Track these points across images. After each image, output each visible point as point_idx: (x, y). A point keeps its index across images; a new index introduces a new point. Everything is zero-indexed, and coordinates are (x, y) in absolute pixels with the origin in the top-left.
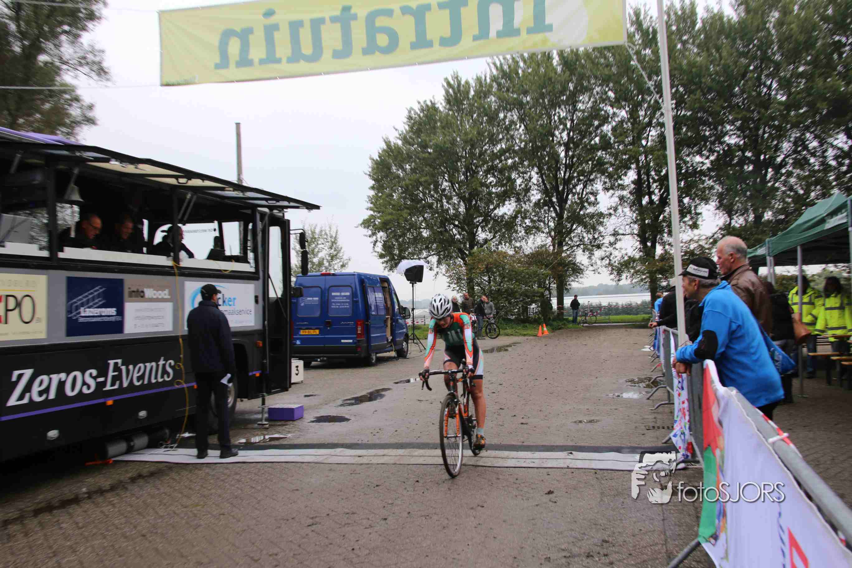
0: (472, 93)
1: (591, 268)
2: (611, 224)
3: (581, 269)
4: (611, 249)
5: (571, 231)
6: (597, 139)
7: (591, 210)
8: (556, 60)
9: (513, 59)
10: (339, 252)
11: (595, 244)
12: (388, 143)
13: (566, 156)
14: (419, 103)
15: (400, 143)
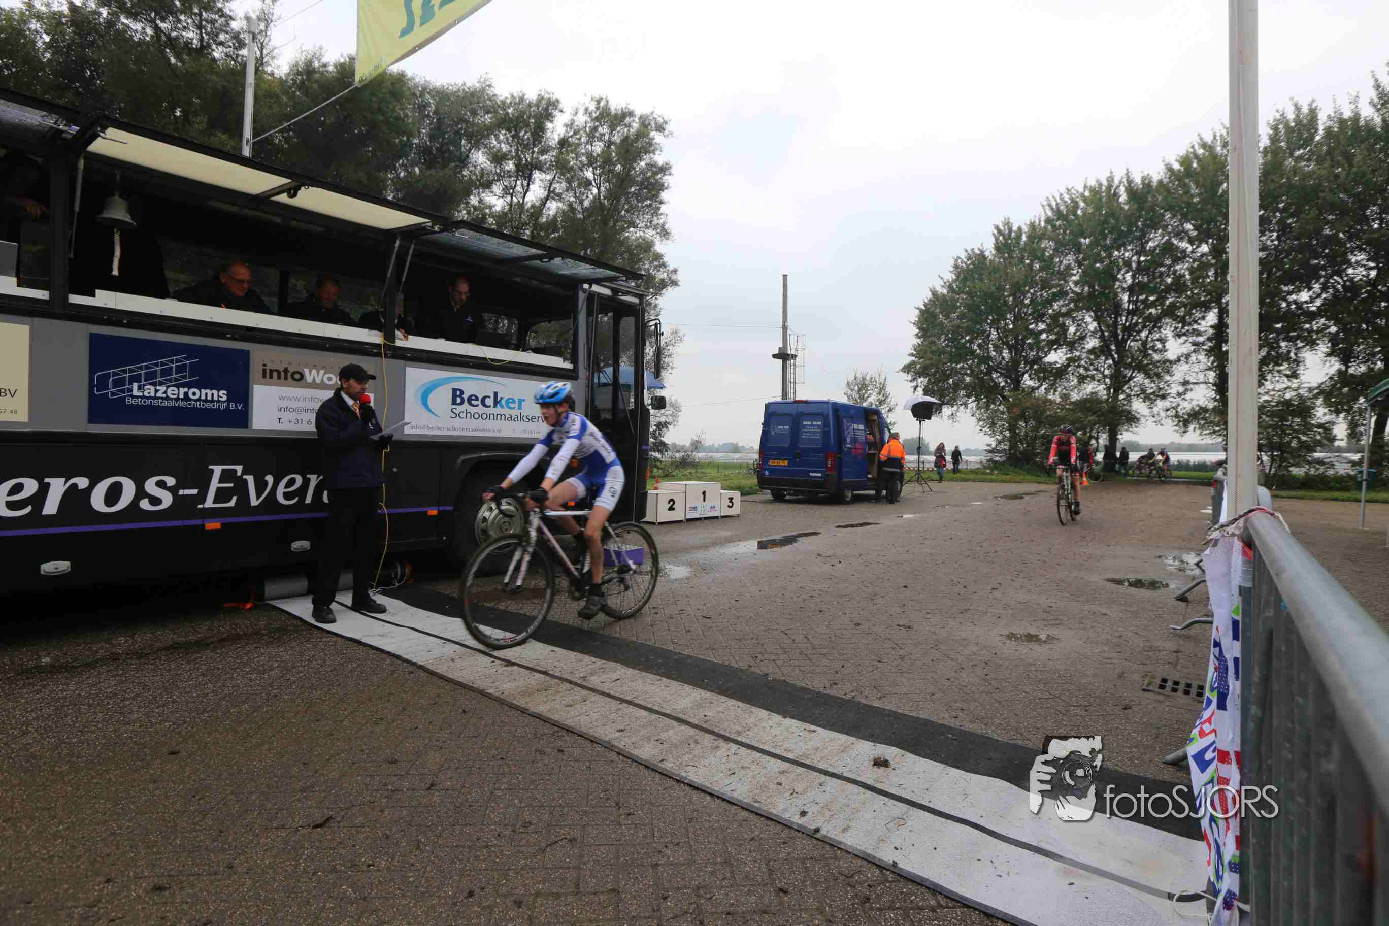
0: (1024, 238)
1: (1153, 419)
2: (1180, 372)
3: (1138, 420)
4: (1178, 400)
5: (1131, 378)
6: (1169, 280)
7: (1157, 357)
8: (1123, 198)
9: (1073, 200)
10: (887, 397)
11: (1160, 393)
12: (934, 293)
13: (1129, 301)
14: (966, 251)
15: (945, 291)
